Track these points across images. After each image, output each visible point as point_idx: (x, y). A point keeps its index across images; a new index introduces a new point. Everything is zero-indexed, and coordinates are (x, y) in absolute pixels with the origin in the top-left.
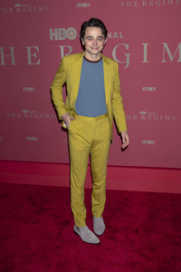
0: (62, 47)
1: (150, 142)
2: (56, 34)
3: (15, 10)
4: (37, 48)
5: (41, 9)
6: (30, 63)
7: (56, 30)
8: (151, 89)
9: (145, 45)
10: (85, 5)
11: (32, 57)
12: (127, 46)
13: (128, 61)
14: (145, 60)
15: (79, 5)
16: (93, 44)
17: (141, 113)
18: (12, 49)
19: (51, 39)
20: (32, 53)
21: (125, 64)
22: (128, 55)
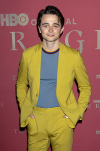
0: (13, 34)
2: (7, 20)
7: (7, 15)
12: (80, 33)
16: (49, 31)
19: (2, 24)
22: (81, 42)
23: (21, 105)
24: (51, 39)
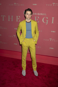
1: (52, 48)
3: (14, 5)
4: (20, 17)
5: (22, 5)
6: (17, 21)
8: (54, 32)
9: (53, 18)
10: (35, 4)
11: (18, 19)
12: (47, 18)
13: (47, 22)
14: (53, 23)
15: (33, 4)
17: (50, 39)
18: (12, 16)
20: (18, 18)
21: (46, 23)
22: (47, 21)
23: (19, 38)
24: (29, 18)
